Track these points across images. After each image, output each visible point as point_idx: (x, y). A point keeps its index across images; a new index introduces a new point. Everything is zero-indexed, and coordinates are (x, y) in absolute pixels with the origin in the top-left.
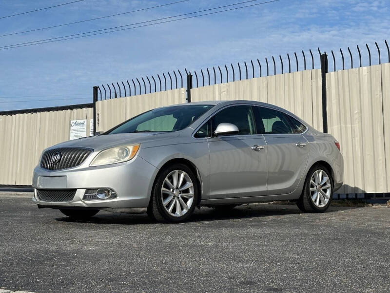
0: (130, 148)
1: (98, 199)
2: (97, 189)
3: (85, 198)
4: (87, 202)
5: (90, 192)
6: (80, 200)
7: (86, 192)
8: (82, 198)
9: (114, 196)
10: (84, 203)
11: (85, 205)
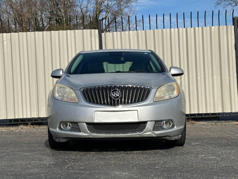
1: (163, 129)
2: (162, 121)
5: (158, 124)
7: (155, 124)
8: (152, 129)
9: (173, 126)
10: (154, 133)
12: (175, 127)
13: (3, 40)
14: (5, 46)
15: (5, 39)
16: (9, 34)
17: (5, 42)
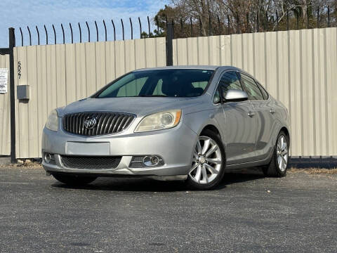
0: (174, 114)
1: (145, 166)
2: (144, 156)
3: (131, 165)
4: (134, 169)
5: (137, 160)
6: (126, 167)
7: (132, 160)
8: (128, 165)
9: (162, 163)
10: (131, 170)
11: (131, 173)
12: (165, 165)
13: (220, 45)
14: (223, 54)
15: (223, 44)
16: (229, 36)
17: (222, 48)
